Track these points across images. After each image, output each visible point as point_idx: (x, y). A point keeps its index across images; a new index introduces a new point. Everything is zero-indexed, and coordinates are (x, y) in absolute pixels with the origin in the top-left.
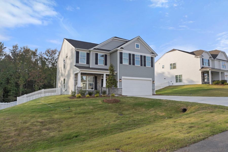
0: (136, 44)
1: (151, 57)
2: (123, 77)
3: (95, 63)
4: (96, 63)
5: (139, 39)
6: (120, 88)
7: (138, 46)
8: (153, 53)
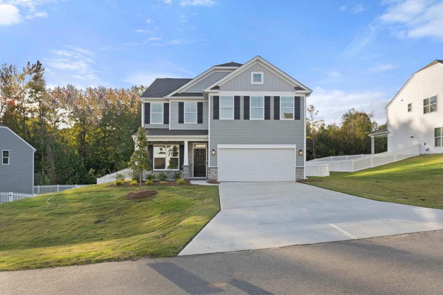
0: (252, 73)
1: (295, 97)
2: (219, 146)
3: (178, 121)
4: (181, 121)
5: (258, 62)
6: (214, 168)
7: (257, 77)
8: (298, 88)
